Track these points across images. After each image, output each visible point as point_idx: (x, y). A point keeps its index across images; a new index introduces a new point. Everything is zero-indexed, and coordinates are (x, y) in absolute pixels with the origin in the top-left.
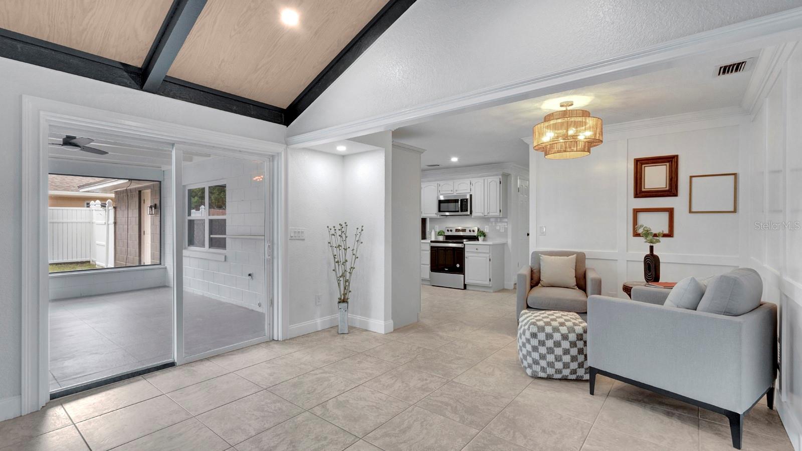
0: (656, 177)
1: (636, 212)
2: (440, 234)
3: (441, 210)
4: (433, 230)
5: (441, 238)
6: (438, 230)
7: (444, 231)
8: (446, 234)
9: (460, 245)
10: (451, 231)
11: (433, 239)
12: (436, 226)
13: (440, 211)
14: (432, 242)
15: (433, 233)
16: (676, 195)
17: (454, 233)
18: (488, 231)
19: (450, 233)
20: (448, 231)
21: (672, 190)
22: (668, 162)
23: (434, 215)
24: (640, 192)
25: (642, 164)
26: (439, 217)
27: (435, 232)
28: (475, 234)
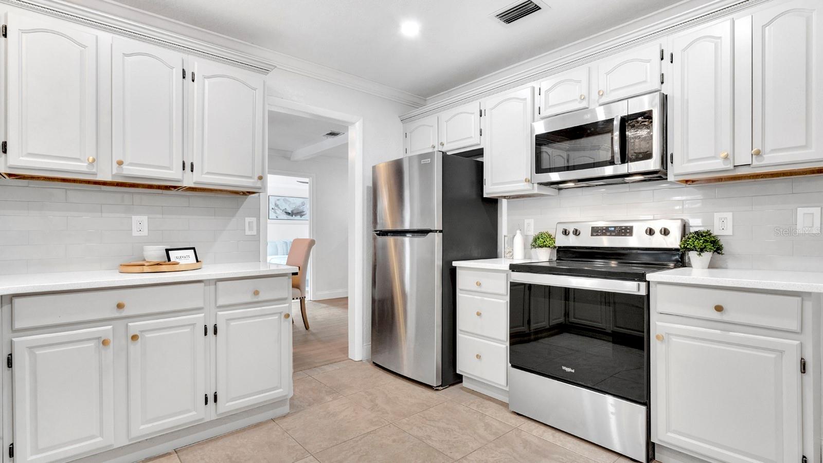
2: (540, 241)
3: (545, 165)
4: (518, 232)
5: (543, 256)
6: (532, 233)
7: (552, 232)
8: (558, 244)
9: (629, 287)
10: (576, 233)
11: (519, 260)
12: (526, 221)
13: (539, 169)
14: (514, 268)
15: (518, 241)
17: (586, 241)
18: (729, 231)
19: (572, 241)
20: (565, 233)
23: (522, 187)
26: (536, 190)
27: (525, 238)
28: (673, 241)
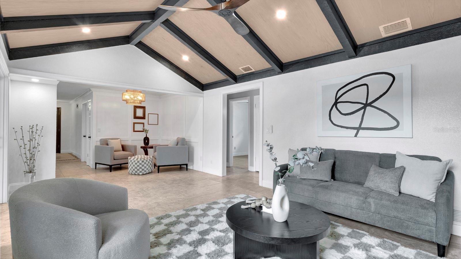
0: (140, 112)
1: (134, 123)
16: (145, 119)
21: (143, 118)
22: (143, 108)
24: (136, 117)
25: (136, 108)
